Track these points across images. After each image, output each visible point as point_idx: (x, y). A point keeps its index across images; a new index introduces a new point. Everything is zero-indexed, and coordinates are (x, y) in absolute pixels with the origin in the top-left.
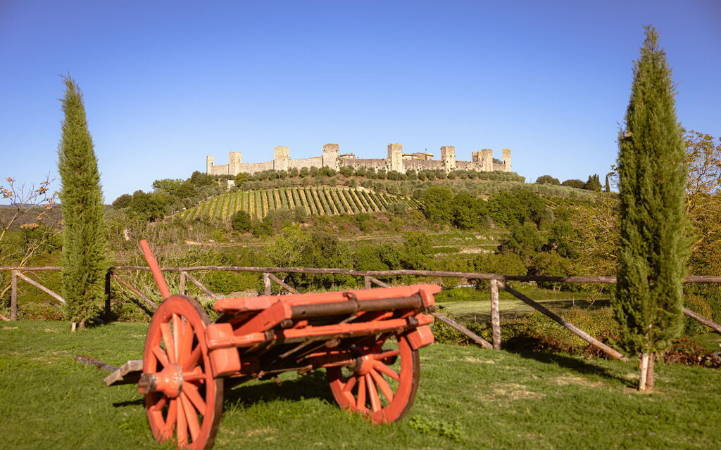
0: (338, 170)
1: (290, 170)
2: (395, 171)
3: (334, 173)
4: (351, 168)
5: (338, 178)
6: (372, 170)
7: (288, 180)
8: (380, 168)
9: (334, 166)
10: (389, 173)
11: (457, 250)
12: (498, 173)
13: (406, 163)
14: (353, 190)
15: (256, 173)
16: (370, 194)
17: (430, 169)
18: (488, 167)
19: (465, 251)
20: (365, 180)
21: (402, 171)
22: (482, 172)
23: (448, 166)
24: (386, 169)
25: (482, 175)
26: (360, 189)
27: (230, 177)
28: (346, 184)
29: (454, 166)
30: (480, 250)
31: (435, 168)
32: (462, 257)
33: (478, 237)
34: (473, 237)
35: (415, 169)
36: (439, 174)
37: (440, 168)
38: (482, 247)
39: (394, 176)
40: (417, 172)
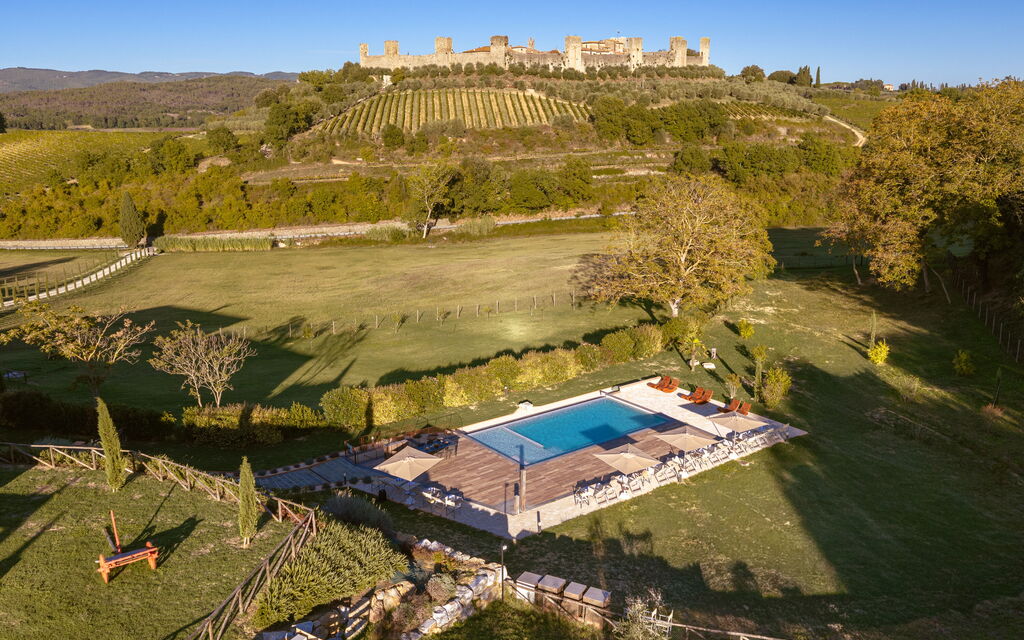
0: (507, 68)
1: (453, 66)
2: (573, 69)
3: (502, 72)
4: (521, 65)
5: (506, 78)
6: (546, 67)
7: (450, 78)
8: (556, 65)
9: (502, 63)
10: (565, 70)
11: (622, 172)
12: (691, 68)
13: (585, 58)
14: (521, 94)
15: (415, 68)
16: (540, 99)
17: (613, 65)
18: (680, 61)
19: (631, 173)
20: (537, 80)
21: (581, 68)
22: (673, 68)
23: (634, 61)
24: (562, 66)
25: (673, 72)
26: (531, 92)
27: (386, 72)
28: (515, 86)
29: (641, 61)
30: (647, 171)
31: (618, 64)
32: (627, 179)
33: (648, 156)
34: (643, 155)
35: (596, 65)
36: (623, 71)
37: (625, 64)
38: (649, 168)
39: (571, 75)
40: (598, 69)
